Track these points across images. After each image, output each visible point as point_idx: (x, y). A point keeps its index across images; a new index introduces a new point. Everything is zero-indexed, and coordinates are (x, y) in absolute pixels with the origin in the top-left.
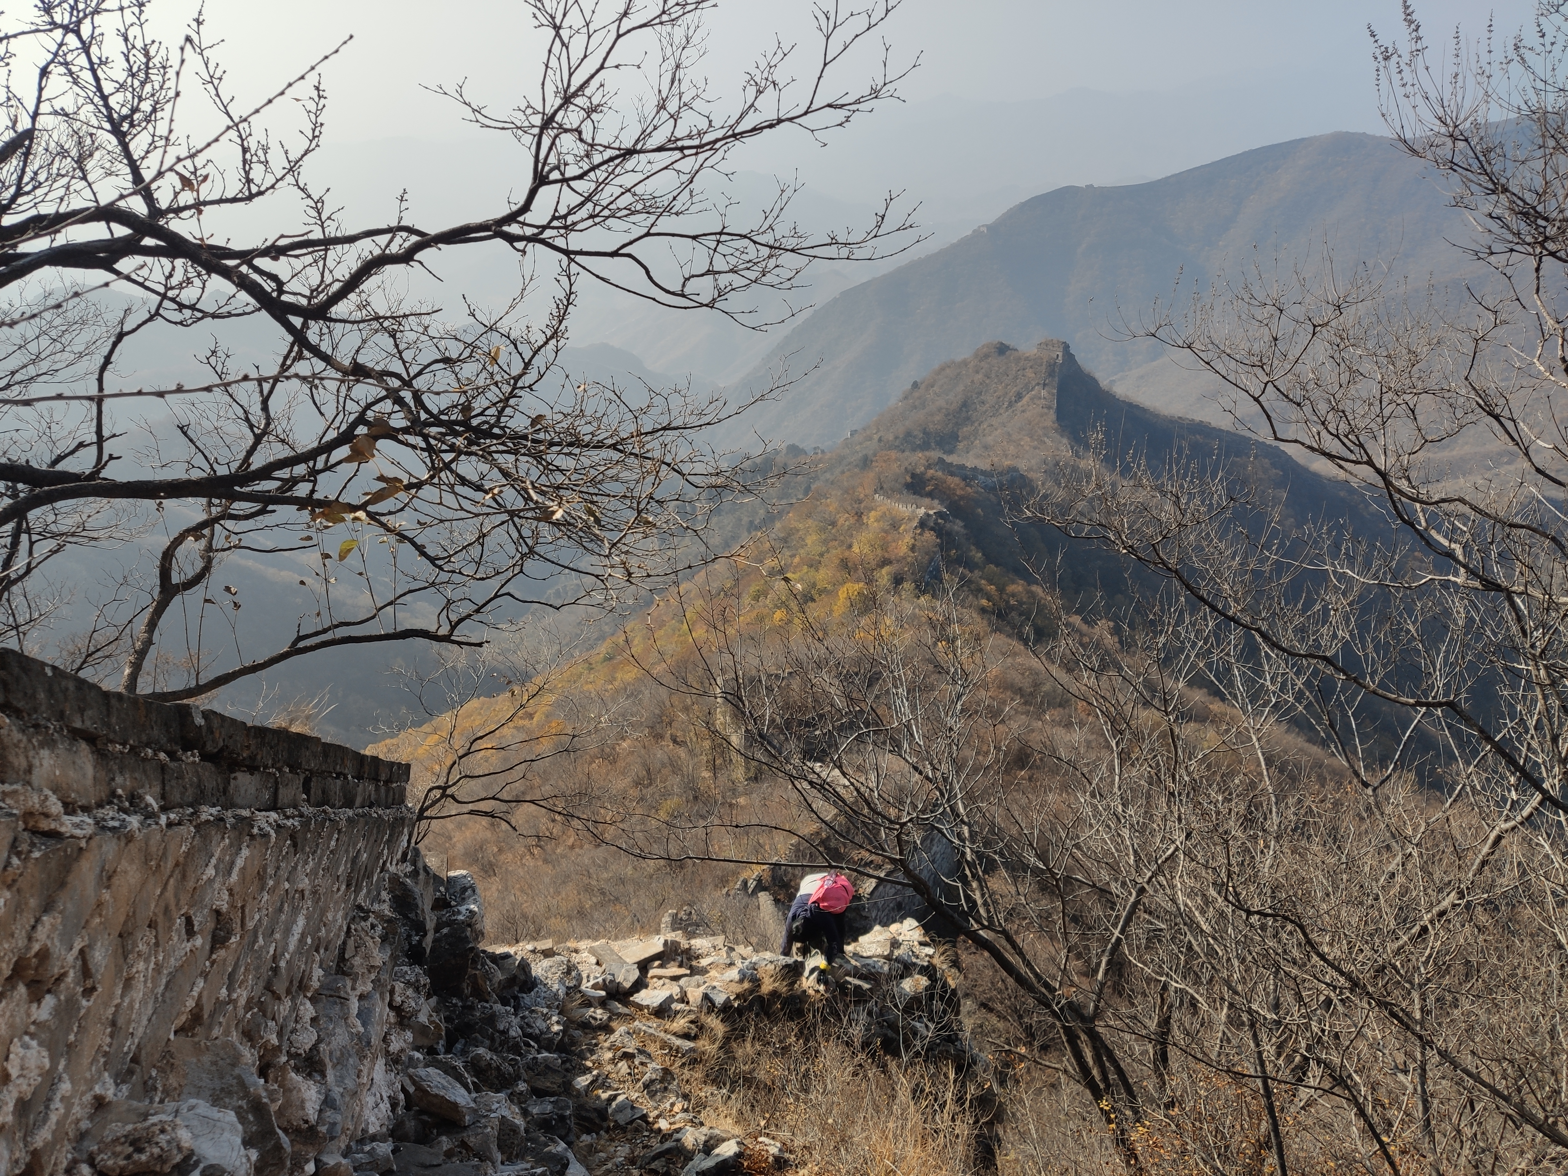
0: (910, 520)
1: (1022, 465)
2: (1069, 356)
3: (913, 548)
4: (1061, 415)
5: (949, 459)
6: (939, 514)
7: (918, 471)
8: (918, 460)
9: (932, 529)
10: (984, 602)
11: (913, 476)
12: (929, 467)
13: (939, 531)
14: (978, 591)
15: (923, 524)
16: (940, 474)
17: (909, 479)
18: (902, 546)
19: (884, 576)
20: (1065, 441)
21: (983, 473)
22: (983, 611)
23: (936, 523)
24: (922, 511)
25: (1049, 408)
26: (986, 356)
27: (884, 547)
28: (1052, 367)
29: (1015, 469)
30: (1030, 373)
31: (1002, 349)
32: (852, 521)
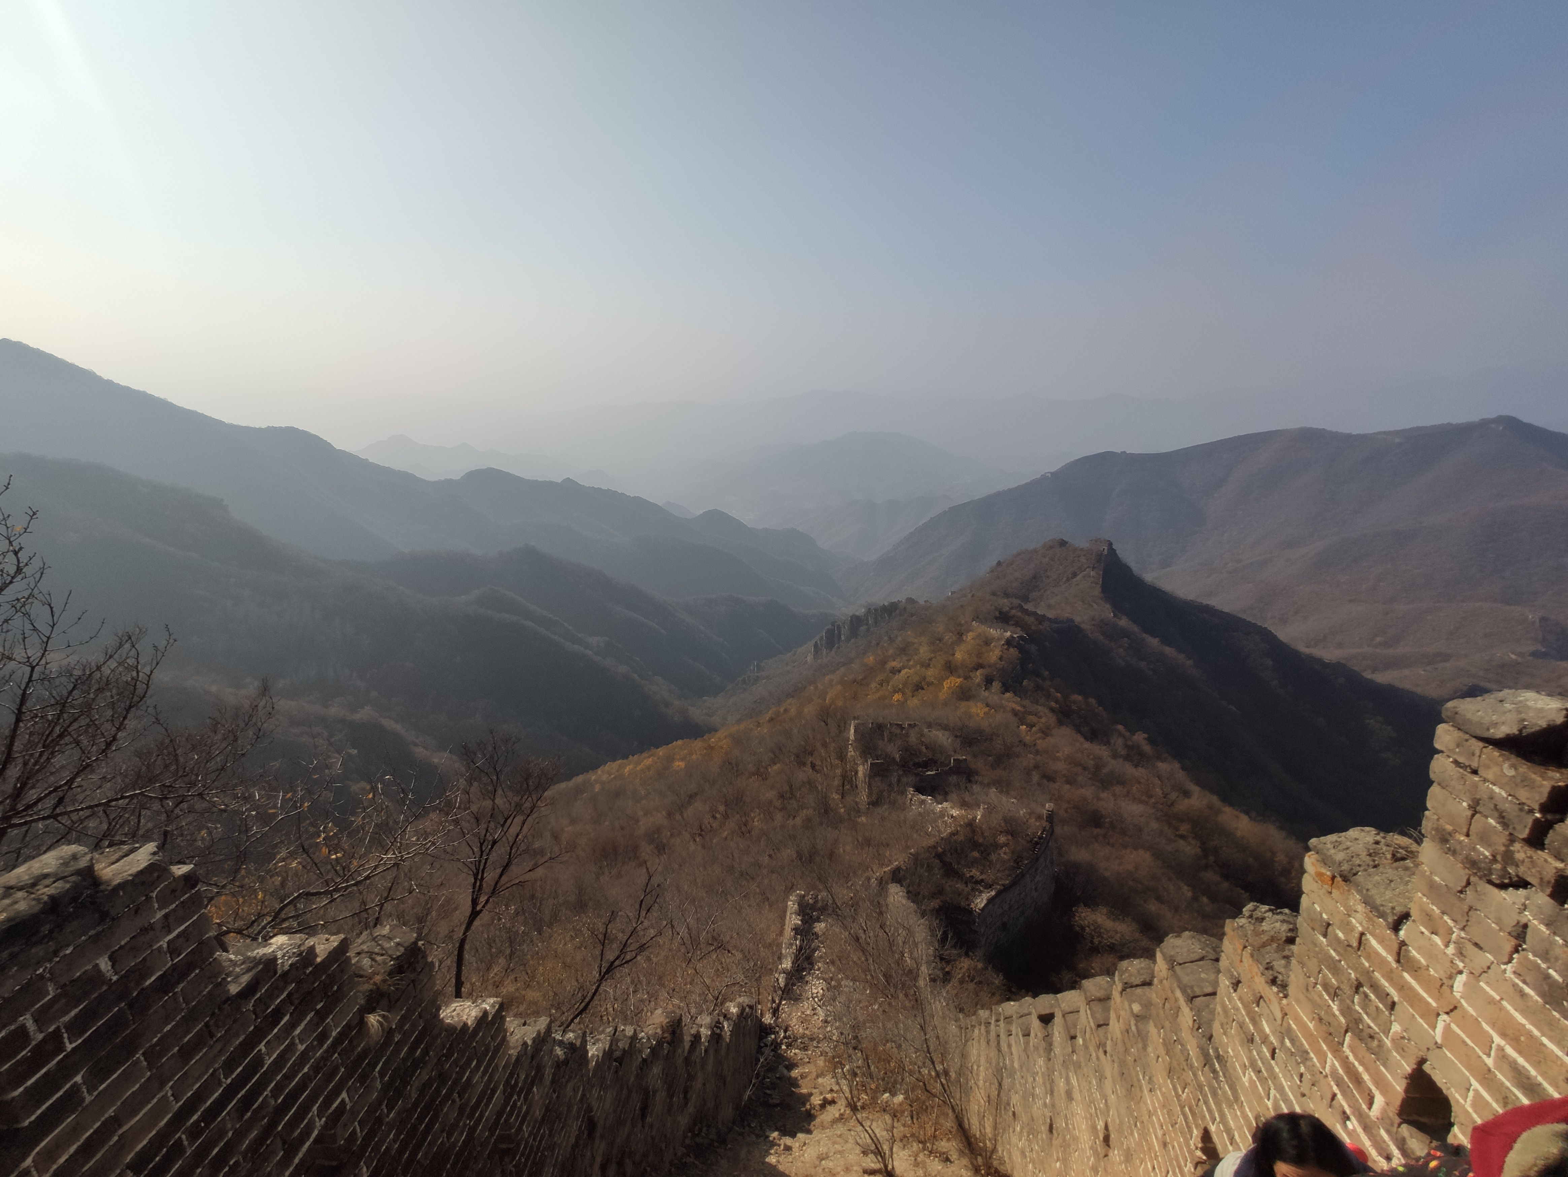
0: (999, 639)
1: (1077, 619)
2: (1112, 551)
3: (1001, 658)
4: (1105, 588)
5: (1026, 607)
6: (1021, 638)
7: (1004, 610)
8: (1005, 603)
9: (1014, 647)
10: (1053, 704)
11: (1000, 613)
12: (1012, 608)
13: (1021, 650)
14: (1048, 696)
15: (1009, 642)
16: (1019, 614)
17: (997, 614)
18: (993, 655)
19: (978, 676)
20: (1108, 606)
21: (1050, 620)
22: (1052, 710)
23: (1018, 643)
24: (1008, 634)
25: (1096, 583)
26: (1051, 547)
27: (979, 655)
28: (1099, 557)
29: (1072, 621)
30: (1083, 560)
31: (1063, 543)
32: (954, 638)
